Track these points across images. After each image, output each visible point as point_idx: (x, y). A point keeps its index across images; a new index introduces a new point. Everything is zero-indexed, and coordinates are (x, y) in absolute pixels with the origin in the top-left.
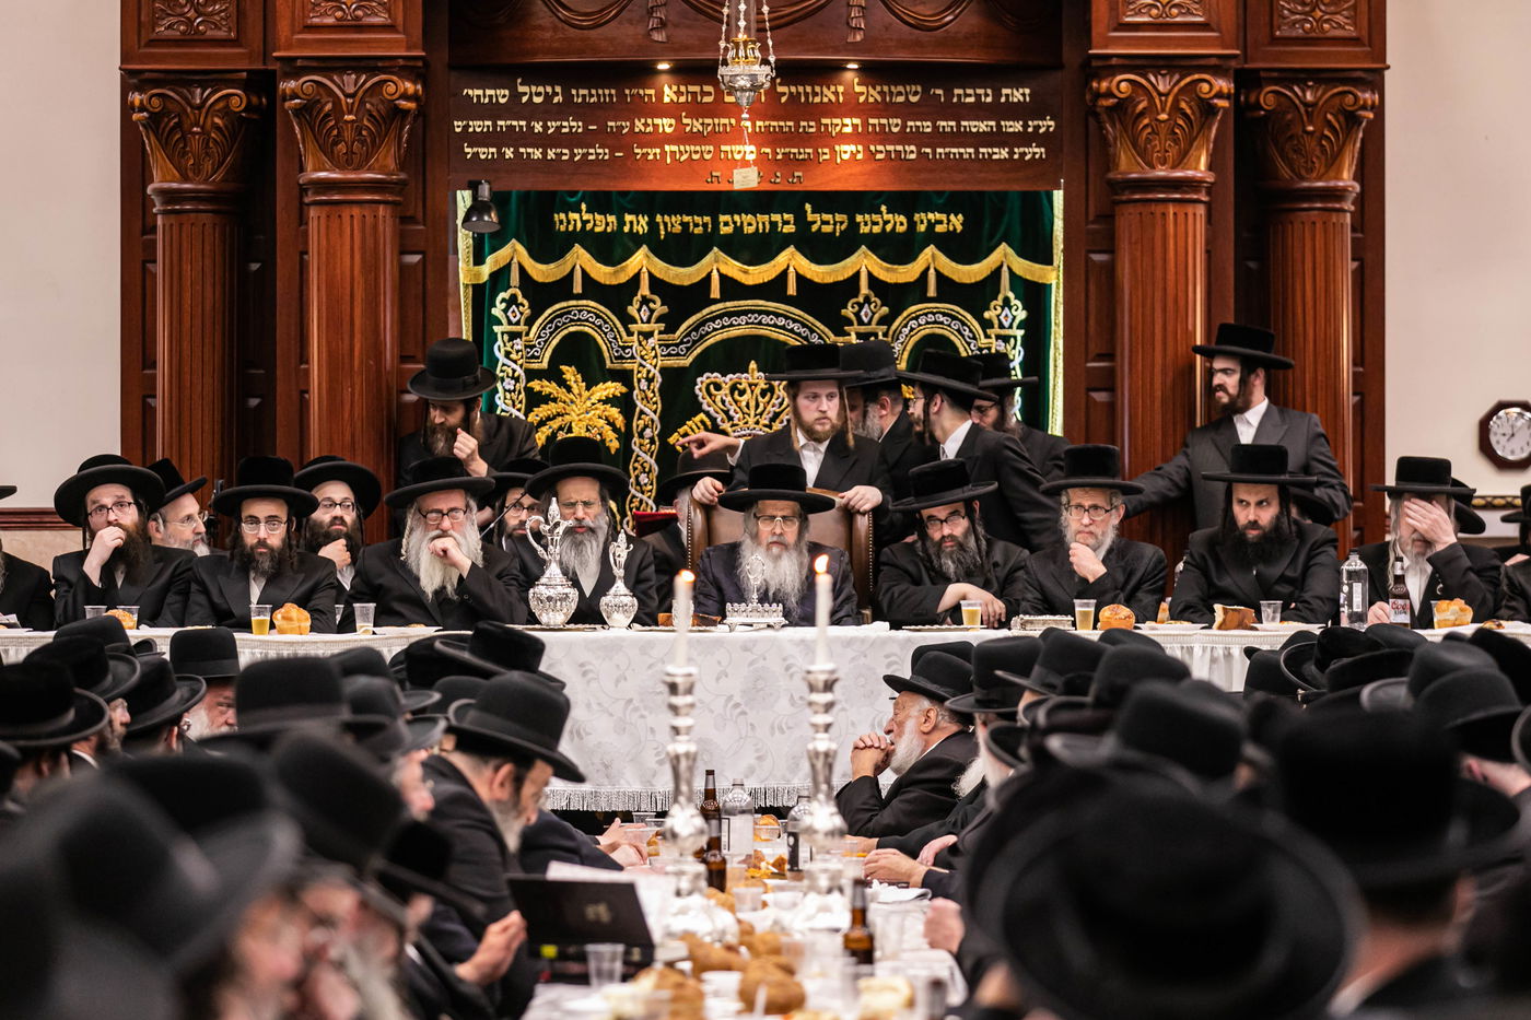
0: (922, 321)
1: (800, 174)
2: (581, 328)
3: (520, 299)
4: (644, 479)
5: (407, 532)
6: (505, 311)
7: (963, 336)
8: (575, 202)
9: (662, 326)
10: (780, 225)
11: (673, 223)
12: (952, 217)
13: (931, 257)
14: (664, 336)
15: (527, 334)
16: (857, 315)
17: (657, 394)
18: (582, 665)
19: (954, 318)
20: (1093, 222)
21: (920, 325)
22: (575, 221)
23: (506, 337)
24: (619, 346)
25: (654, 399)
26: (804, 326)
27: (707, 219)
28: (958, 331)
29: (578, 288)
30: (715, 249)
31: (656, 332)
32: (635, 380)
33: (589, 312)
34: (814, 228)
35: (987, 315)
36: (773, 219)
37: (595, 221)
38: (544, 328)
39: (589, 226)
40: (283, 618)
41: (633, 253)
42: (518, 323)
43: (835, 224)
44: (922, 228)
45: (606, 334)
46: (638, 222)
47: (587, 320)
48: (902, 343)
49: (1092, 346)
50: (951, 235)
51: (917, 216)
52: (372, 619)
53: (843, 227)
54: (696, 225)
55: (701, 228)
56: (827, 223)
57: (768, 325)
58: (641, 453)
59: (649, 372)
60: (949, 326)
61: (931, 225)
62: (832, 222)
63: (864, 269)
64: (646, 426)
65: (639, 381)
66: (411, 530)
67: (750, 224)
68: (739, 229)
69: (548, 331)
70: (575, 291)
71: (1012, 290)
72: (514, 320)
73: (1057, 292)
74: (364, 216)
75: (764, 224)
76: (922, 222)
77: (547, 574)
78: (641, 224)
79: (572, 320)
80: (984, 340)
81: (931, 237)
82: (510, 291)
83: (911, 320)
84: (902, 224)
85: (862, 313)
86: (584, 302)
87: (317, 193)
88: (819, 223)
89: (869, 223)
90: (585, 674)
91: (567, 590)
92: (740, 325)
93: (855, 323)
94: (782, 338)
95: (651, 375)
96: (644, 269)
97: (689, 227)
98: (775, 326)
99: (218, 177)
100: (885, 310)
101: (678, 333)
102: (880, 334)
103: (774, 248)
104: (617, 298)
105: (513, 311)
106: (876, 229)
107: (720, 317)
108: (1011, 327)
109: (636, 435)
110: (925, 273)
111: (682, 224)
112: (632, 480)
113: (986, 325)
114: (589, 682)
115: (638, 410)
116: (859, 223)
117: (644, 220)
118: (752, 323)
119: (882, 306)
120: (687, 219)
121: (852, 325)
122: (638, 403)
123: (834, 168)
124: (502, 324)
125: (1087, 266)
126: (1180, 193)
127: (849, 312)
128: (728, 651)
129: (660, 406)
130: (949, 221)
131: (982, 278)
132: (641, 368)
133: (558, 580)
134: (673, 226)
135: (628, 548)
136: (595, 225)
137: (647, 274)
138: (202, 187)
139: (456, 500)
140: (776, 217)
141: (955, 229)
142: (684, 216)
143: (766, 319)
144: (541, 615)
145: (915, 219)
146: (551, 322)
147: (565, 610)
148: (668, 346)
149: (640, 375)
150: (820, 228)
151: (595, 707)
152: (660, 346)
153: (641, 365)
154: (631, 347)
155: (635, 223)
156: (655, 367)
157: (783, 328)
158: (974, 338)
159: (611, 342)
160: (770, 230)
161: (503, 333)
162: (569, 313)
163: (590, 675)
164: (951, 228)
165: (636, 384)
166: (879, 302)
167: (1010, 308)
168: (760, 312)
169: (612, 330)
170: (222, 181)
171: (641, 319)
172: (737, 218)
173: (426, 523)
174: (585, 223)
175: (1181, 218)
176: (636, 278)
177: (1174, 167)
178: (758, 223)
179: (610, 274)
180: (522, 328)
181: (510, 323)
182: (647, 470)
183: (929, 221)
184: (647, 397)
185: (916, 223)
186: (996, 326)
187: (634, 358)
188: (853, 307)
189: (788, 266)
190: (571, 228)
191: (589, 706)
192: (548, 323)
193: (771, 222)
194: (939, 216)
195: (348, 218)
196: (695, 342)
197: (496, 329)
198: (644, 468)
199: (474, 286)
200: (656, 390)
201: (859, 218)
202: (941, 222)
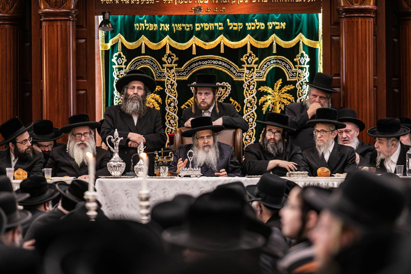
0: (272, 62)
1: (224, 8)
2: (146, 66)
3: (122, 56)
4: (172, 122)
5: (68, 142)
6: (117, 60)
7: (286, 68)
8: (142, 20)
9: (176, 65)
10: (218, 27)
11: (178, 27)
12: (281, 23)
13: (274, 38)
14: (177, 69)
15: (125, 68)
16: (247, 60)
17: (176, 90)
18: (126, 191)
19: (283, 61)
20: (333, 25)
21: (271, 64)
22: (142, 26)
23: (117, 70)
24: (159, 72)
25: (175, 92)
26: (228, 64)
27: (191, 25)
28: (285, 66)
29: (143, 51)
30: (194, 36)
31: (174, 67)
32: (166, 85)
33: (148, 60)
34: (231, 28)
35: (295, 60)
36: (215, 25)
37: (149, 26)
38: (132, 66)
39: (147, 28)
40: (17, 174)
41: (164, 38)
42: (121, 64)
43: (238, 27)
44: (270, 28)
45: (154, 68)
46: (165, 27)
47: (148, 63)
48: (264, 71)
49: (333, 71)
50: (281, 30)
51: (268, 23)
52: (51, 174)
53: (241, 28)
54: (187, 28)
55: (189, 29)
56: (235, 26)
57: (215, 64)
58: (170, 112)
59: (172, 82)
60: (281, 64)
61: (274, 27)
62: (237, 26)
63: (249, 43)
64: (171, 102)
65: (167, 85)
66: (70, 141)
67: (207, 27)
68: (202, 29)
69: (133, 67)
70: (142, 53)
71: (303, 50)
72: (120, 63)
73: (320, 51)
74: (62, 25)
75: (212, 27)
76: (270, 25)
77: (114, 157)
78: (167, 27)
79: (142, 63)
80: (294, 69)
81: (274, 31)
82: (118, 53)
83: (267, 62)
84: (263, 26)
85: (249, 60)
86: (147, 56)
87: (45, 17)
88: (232, 26)
89: (251, 26)
90: (126, 194)
91: (121, 163)
92: (205, 64)
93: (246, 63)
94: (220, 69)
95: (172, 83)
96: (168, 44)
97: (184, 28)
98: (218, 64)
99: (11, 11)
100: (257, 59)
101: (183, 68)
102: (255, 68)
103: (216, 36)
104: (158, 54)
105: (120, 60)
106: (253, 28)
107: (198, 61)
108: (304, 64)
109: (167, 105)
110: (272, 44)
111: (182, 27)
112: (167, 122)
113: (295, 63)
114: (128, 197)
115: (167, 96)
116: (247, 26)
117: (168, 26)
118: (210, 64)
119: (256, 57)
120: (183, 25)
121: (245, 64)
122: (167, 93)
123: (237, 6)
124: (116, 65)
125: (331, 41)
126: (364, 14)
127: (244, 59)
128: (180, 185)
129: (177, 94)
130: (280, 25)
131: (293, 46)
132: (168, 81)
133: (118, 159)
134: (178, 28)
135: (144, 147)
136: (149, 28)
137: (168, 46)
138: (6, 15)
139: (86, 130)
140: (216, 24)
141: (283, 28)
142: (183, 24)
143: (215, 62)
144: (111, 172)
145: (268, 24)
146: (134, 64)
147: (120, 170)
148: (179, 72)
149: (168, 83)
150: (233, 28)
151: (130, 206)
152: (176, 72)
153: (168, 79)
154: (164, 73)
155: (164, 27)
156: (174, 80)
157: (221, 65)
158: (291, 68)
159: (156, 71)
160: (214, 29)
161: (116, 68)
162: (141, 60)
163: (129, 195)
164: (281, 28)
165: (166, 87)
166: (255, 56)
167: (304, 57)
168: (212, 60)
169: (156, 66)
170: (13, 13)
171: (168, 62)
172: (202, 24)
173: (75, 139)
174: (146, 27)
175: (363, 23)
176: (165, 47)
177: (361, 4)
178: (210, 26)
179: (155, 46)
180: (123, 66)
181: (118, 64)
182: (173, 118)
183: (273, 25)
184: (171, 91)
185: (268, 26)
186: (299, 64)
187: (165, 77)
188: (245, 58)
189: (221, 42)
190: (141, 29)
191: (128, 206)
192: (133, 64)
193: (214, 26)
194: (277, 23)
195: (56, 26)
196: (189, 71)
197: (114, 67)
198: (172, 118)
199: (105, 51)
200: (175, 88)
201: (247, 24)
202: (277, 25)
